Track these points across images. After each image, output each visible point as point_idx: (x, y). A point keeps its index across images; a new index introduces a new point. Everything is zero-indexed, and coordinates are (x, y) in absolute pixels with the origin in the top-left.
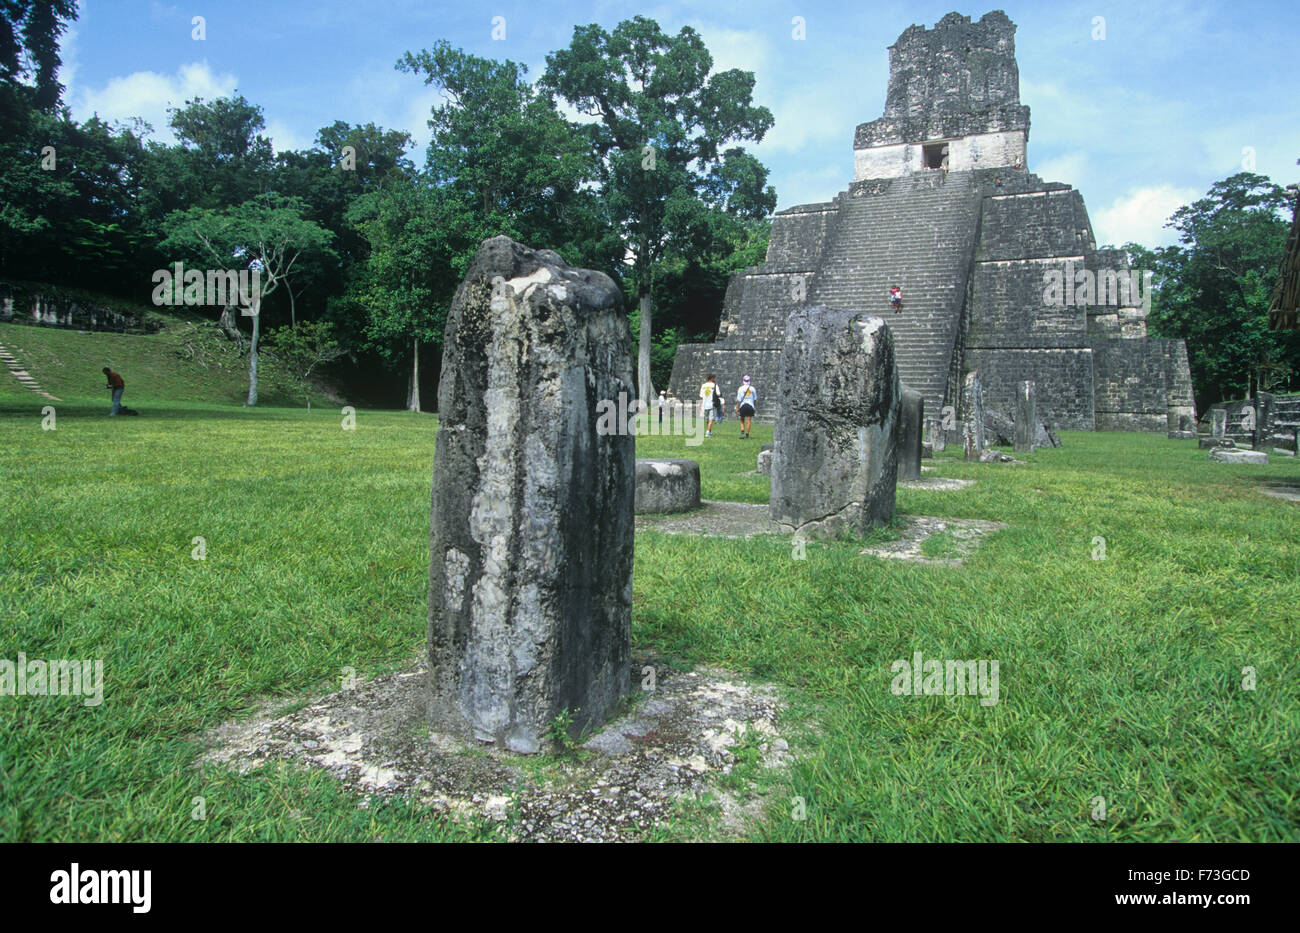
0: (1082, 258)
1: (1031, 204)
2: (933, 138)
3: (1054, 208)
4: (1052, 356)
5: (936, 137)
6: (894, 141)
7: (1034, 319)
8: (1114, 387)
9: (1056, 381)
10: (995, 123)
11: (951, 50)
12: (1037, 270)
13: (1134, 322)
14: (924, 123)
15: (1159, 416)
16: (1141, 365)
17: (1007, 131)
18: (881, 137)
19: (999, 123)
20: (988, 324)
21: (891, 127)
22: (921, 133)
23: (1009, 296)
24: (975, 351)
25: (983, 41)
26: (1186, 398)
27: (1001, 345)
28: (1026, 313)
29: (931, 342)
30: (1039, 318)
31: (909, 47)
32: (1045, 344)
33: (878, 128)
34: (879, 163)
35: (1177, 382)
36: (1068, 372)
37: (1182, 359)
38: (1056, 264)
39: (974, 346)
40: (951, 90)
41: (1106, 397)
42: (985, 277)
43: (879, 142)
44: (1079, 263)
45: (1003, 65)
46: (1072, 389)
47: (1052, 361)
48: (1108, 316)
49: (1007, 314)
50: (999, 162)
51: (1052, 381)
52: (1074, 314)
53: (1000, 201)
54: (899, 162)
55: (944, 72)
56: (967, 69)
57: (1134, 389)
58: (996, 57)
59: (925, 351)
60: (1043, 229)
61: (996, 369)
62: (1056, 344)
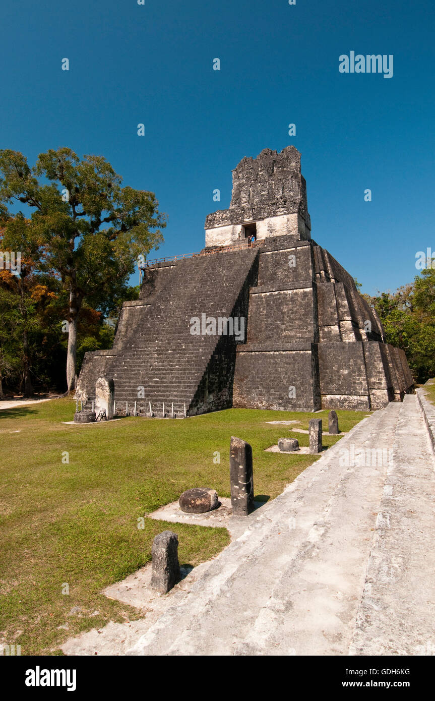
0: (312, 289)
1: (286, 255)
2: (247, 220)
3: (300, 257)
4: (287, 357)
5: (249, 220)
6: (226, 224)
7: (282, 331)
8: (332, 377)
9: (289, 374)
10: (281, 209)
11: (263, 170)
12: (284, 298)
13: (350, 331)
14: (243, 212)
15: (362, 397)
16: (349, 361)
17: (288, 214)
18: (219, 221)
19: (283, 209)
20: (255, 335)
21: (225, 215)
22: (240, 218)
23: (268, 316)
24: (241, 353)
25: (282, 164)
26: (381, 384)
27: (256, 350)
28: (278, 327)
29: (201, 350)
30: (285, 330)
31: (243, 170)
32: (283, 348)
33: (218, 216)
34: (218, 236)
35: (375, 372)
36: (296, 367)
37: (377, 356)
38: (296, 294)
39: (240, 351)
40: (263, 193)
41: (327, 383)
42: (254, 304)
43: (218, 224)
44: (309, 292)
45: (292, 177)
46: (298, 379)
47: (287, 360)
48: (332, 327)
49: (267, 327)
50: (284, 232)
51: (286, 374)
52: (306, 326)
53: (269, 254)
54: (229, 236)
55: (259, 183)
56: (272, 180)
57: (346, 378)
58: (289, 173)
59: (195, 357)
60: (293, 272)
61: (252, 366)
62: (289, 348)
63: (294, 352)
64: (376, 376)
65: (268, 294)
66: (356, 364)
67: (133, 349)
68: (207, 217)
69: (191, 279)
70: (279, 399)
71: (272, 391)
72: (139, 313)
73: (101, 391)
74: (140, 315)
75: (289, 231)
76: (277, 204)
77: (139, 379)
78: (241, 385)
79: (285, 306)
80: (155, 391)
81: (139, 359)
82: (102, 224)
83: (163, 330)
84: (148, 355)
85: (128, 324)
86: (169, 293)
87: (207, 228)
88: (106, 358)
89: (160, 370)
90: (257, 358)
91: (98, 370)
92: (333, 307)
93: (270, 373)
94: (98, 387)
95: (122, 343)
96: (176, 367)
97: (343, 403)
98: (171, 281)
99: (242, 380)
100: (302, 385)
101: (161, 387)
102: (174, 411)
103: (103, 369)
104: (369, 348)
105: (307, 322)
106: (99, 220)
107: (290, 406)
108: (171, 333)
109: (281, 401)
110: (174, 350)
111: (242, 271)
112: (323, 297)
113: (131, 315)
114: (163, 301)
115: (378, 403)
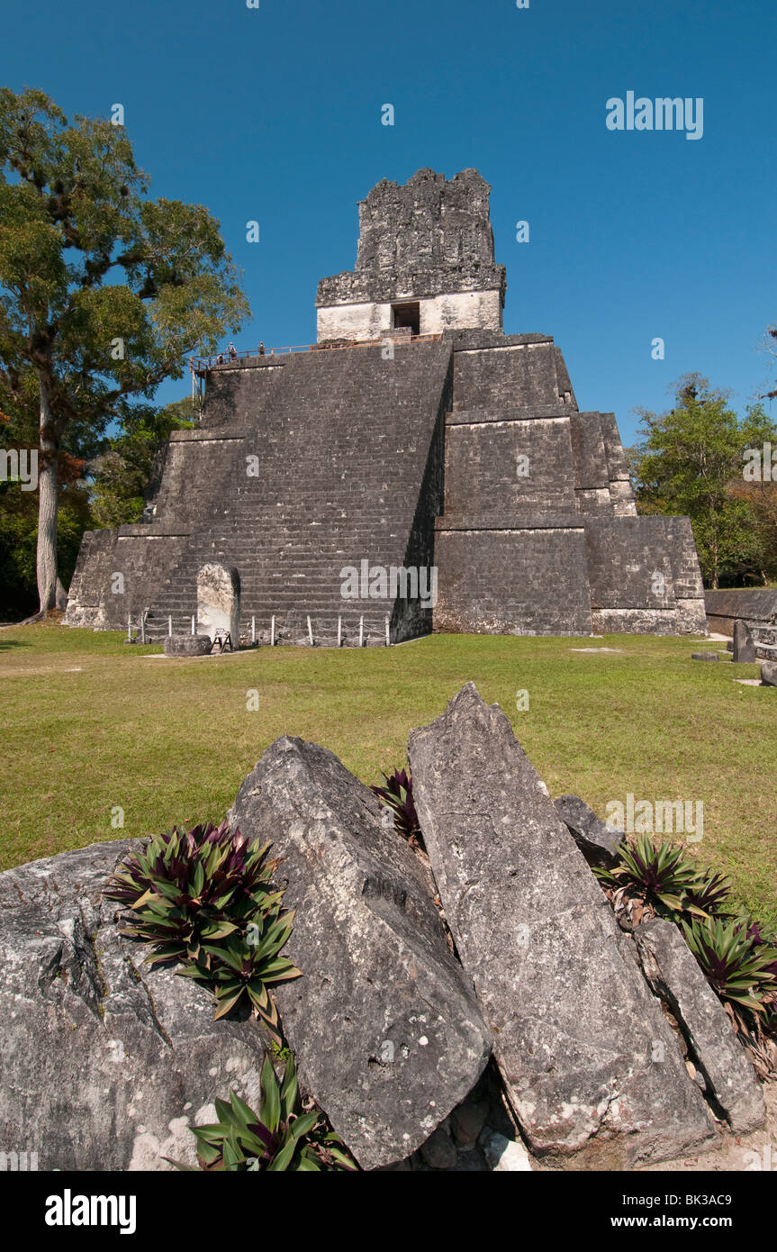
0: (568, 419)
1: (508, 359)
2: (402, 295)
3: (534, 364)
4: (537, 539)
5: (406, 295)
6: (361, 299)
7: (513, 494)
8: (611, 577)
9: (544, 570)
10: (470, 280)
11: (423, 206)
12: (516, 434)
13: (627, 499)
14: (393, 279)
15: (666, 611)
16: (642, 549)
17: (482, 290)
18: (345, 293)
19: (474, 280)
20: (460, 501)
21: (357, 282)
22: (389, 290)
23: (484, 466)
24: (443, 533)
25: (457, 200)
26: (694, 589)
27: (475, 526)
28: (504, 487)
29: (383, 521)
30: (519, 493)
31: (380, 203)
32: (528, 523)
33: (343, 283)
34: (344, 323)
35: (684, 569)
36: (557, 557)
37: (688, 540)
38: (539, 427)
39: (443, 527)
40: (423, 250)
41: (601, 588)
42: (455, 443)
43: (344, 299)
44: (565, 425)
45: (477, 226)
46: (563, 579)
47: (538, 545)
48: (598, 491)
49: (482, 488)
50: (474, 324)
51: (538, 570)
52: (561, 487)
53: (474, 355)
54: (366, 323)
55: (416, 230)
56: (441, 227)
57: (636, 579)
58: (471, 218)
59: (375, 533)
60: (522, 389)
61: (469, 556)
62: (541, 523)
63: (552, 531)
64: (686, 576)
65: (483, 426)
66: (653, 555)
67: (228, 519)
68: (321, 284)
69: (323, 391)
70: (526, 615)
71: (512, 602)
72: (208, 456)
73: (212, 591)
74: (211, 458)
75: (484, 323)
76: (460, 268)
77: (260, 575)
78: (448, 592)
79: (517, 450)
80: (304, 597)
81: (249, 536)
82: (112, 268)
83: (289, 484)
84: (266, 529)
85: (185, 477)
86: (281, 415)
87: (321, 304)
88: (146, 541)
89: (302, 558)
90: (477, 542)
91: (129, 564)
92: (600, 456)
93: (506, 570)
94: (205, 584)
95: (173, 515)
96: (338, 552)
97: (631, 623)
98: (278, 393)
99: (450, 583)
100: (571, 589)
101: (315, 589)
102: (365, 634)
103: (141, 563)
104: (673, 526)
105: (561, 479)
106: (107, 259)
107: (548, 627)
108: (307, 489)
109: (529, 620)
110: (323, 521)
111: (431, 381)
112: (582, 436)
113: (189, 458)
114: (273, 429)
115: (688, 623)
